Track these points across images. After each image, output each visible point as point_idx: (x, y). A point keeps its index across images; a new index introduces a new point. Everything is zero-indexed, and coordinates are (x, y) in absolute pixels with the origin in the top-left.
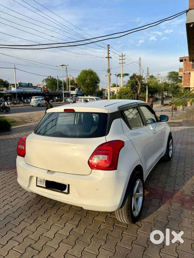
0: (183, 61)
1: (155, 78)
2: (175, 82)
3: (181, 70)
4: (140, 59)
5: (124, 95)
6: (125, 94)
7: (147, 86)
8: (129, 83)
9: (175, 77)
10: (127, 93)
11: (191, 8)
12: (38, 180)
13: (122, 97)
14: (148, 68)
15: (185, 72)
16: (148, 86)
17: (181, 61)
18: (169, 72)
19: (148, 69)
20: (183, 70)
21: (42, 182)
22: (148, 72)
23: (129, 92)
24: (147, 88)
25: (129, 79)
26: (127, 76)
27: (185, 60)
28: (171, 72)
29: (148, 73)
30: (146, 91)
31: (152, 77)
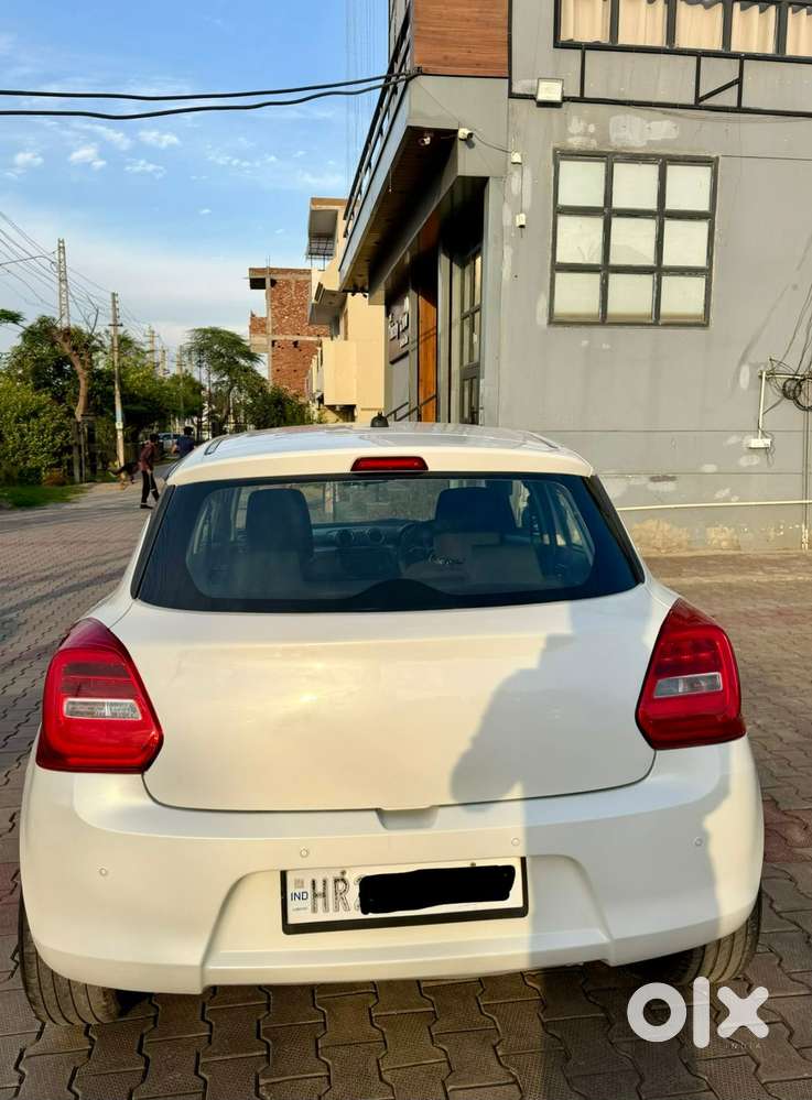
0: (264, 288)
1: (138, 349)
2: (226, 378)
3: (257, 325)
4: (62, 249)
5: (17, 421)
6: (27, 419)
7: (116, 386)
8: (20, 364)
9: (222, 356)
10: (35, 414)
11: (424, 66)
12: (291, 890)
13: (10, 433)
14: (114, 295)
15: (276, 338)
16: (122, 385)
17: (257, 284)
18: (199, 330)
19: (114, 302)
20: (269, 328)
21: (324, 895)
22: (115, 317)
23: (45, 406)
24: (118, 393)
25: (18, 342)
26: (10, 325)
27: (273, 283)
28: (205, 331)
29: (119, 322)
30: (113, 408)
31: (125, 343)
